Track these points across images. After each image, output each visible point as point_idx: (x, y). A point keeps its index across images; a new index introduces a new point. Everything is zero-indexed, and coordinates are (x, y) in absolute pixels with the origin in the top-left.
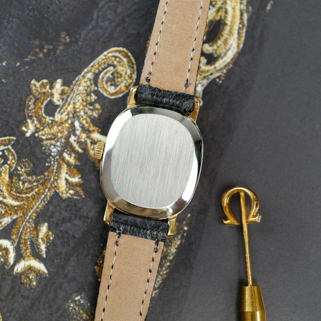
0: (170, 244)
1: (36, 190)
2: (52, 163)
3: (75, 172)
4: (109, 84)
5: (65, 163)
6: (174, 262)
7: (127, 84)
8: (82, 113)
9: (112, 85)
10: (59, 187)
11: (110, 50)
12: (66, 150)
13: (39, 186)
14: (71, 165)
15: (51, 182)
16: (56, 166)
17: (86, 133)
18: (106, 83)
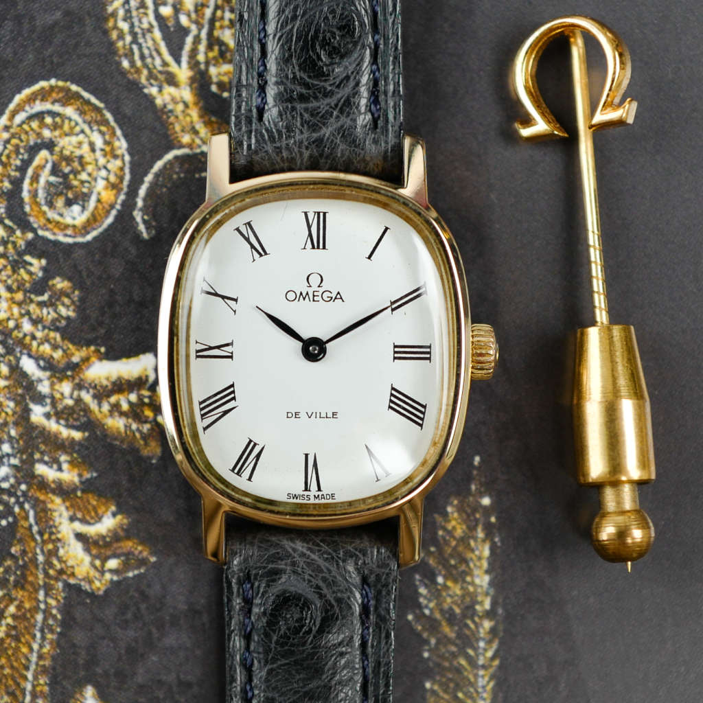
0: (463, 567)
1: (12, 609)
2: (17, 509)
3: (95, 503)
4: (60, 202)
5: (54, 492)
6: (500, 611)
7: (112, 179)
8: (27, 327)
9: (69, 203)
10: (72, 567)
11: (12, 106)
12: (37, 456)
13: (14, 596)
14: (74, 490)
15: (41, 566)
16: (31, 513)
17: (67, 377)
18: (51, 204)
